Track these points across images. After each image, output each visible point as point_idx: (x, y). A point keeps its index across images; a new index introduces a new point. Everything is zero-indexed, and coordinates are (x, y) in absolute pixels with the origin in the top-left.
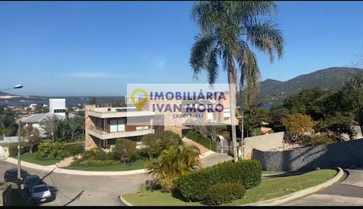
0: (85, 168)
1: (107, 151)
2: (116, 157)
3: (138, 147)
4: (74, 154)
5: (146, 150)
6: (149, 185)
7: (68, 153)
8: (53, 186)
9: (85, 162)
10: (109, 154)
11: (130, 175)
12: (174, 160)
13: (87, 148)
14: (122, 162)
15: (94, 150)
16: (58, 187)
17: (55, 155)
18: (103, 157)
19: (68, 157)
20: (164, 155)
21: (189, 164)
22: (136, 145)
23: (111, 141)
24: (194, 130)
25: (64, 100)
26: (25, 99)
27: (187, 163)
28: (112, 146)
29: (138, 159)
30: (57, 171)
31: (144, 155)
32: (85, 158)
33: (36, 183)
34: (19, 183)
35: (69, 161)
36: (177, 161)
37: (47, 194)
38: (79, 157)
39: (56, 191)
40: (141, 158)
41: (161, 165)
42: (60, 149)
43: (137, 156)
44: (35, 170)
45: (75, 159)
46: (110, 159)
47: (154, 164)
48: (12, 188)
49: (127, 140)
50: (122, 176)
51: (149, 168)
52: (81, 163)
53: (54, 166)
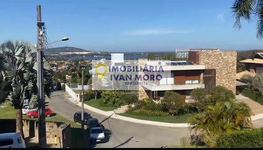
0: (136, 116)
1: (157, 102)
2: (165, 109)
3: (187, 101)
4: (129, 103)
5: (195, 104)
6: (194, 140)
7: (124, 101)
8: (109, 129)
9: (138, 111)
10: (158, 105)
11: (177, 128)
12: (220, 117)
13: (140, 99)
14: (171, 114)
15: (145, 101)
16: (113, 131)
17: (114, 102)
18: (153, 108)
19: (124, 105)
20: (209, 111)
21: (237, 122)
22: (185, 98)
23: (161, 93)
24: (251, 87)
25: (123, 54)
26: (97, 55)
27: (235, 122)
28: (161, 98)
29: (186, 112)
30: (114, 116)
31: (193, 109)
32: (138, 107)
33: (95, 125)
34: (83, 123)
35: (124, 108)
36: (223, 118)
37: (101, 135)
38: (133, 106)
39: (110, 134)
40: (190, 112)
41: (204, 121)
42: (118, 97)
43: (186, 110)
44: (97, 114)
45: (130, 107)
46: (159, 110)
47: (197, 119)
48: (71, 126)
49: (175, 93)
50: (170, 127)
51: (193, 123)
52: (134, 111)
53: (112, 112)
